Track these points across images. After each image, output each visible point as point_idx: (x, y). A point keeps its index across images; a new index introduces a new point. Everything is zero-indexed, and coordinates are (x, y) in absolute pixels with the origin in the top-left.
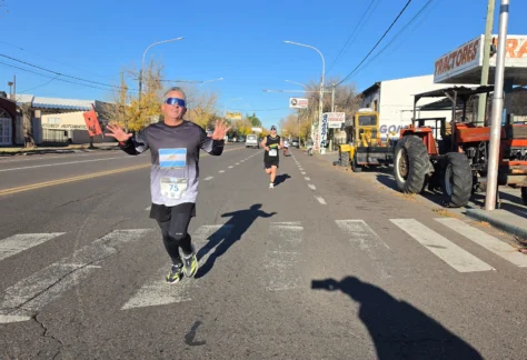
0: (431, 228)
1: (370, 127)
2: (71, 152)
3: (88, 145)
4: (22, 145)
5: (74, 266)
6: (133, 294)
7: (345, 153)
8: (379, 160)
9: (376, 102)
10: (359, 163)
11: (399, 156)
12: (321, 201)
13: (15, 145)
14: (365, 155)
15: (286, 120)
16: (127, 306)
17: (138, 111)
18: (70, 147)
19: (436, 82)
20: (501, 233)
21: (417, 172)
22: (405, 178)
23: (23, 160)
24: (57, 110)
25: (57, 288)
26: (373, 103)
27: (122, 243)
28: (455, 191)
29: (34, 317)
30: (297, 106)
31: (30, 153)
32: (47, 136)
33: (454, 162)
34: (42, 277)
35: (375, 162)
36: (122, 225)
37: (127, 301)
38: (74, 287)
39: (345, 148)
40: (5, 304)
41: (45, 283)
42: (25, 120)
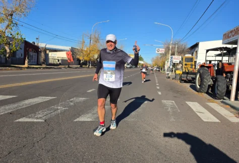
0: (202, 106)
1: (190, 63)
2: (60, 68)
3: (67, 66)
4: (41, 65)
5: (59, 108)
6: (78, 117)
7: (178, 74)
8: (192, 78)
10: (183, 79)
11: (198, 76)
12: (160, 93)
13: (38, 64)
14: (186, 75)
16: (75, 120)
17: (89, 52)
18: (60, 66)
19: (223, 43)
20: (233, 110)
21: (205, 84)
22: (200, 86)
23: (41, 71)
24: (55, 51)
25: (53, 113)
27: (77, 102)
28: (218, 92)
29: (45, 121)
30: (160, 52)
31: (44, 68)
32: (51, 61)
33: (219, 80)
34: (48, 110)
35: (191, 79)
36: (77, 96)
37: (76, 119)
38: (59, 114)
39: (178, 72)
40: (36, 116)
41: (49, 112)
42: (43, 54)
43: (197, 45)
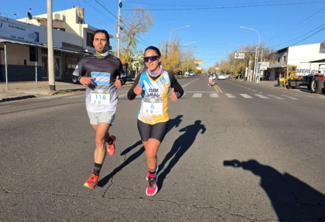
7: (282, 82)
9: (285, 57)
10: (291, 86)
15: (220, 63)
21: (319, 87)
22: (315, 89)
26: (283, 58)
30: (239, 58)
43: (286, 50)
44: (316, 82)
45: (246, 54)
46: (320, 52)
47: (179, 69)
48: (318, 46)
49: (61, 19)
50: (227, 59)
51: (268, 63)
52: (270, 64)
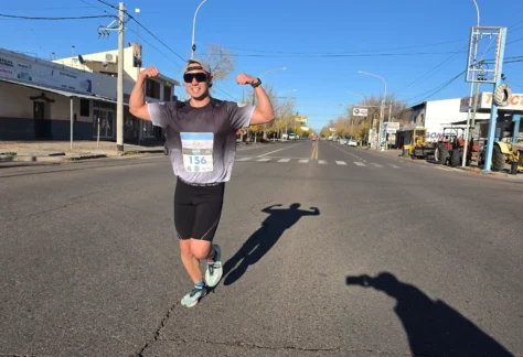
1: (422, 136)
7: (406, 150)
9: (422, 116)
10: (416, 155)
11: (436, 151)
14: (419, 151)
21: (443, 156)
22: (438, 158)
28: (454, 162)
30: (360, 115)
33: (454, 153)
35: (424, 154)
39: (407, 147)
43: (423, 106)
44: (439, 150)
45: (369, 109)
46: (461, 111)
47: (273, 129)
48: (457, 102)
49: (114, 61)
50: (346, 117)
51: (398, 124)
52: (401, 126)
